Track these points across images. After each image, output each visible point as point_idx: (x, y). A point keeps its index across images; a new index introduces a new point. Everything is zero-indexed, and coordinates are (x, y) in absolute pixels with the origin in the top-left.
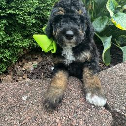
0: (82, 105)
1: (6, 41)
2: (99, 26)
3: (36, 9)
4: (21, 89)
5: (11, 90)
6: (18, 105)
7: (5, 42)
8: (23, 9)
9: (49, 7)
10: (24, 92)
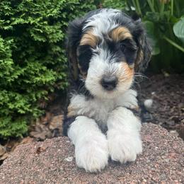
0: (174, 162)
1: (17, 77)
3: (62, 11)
4: (60, 148)
6: (62, 169)
7: (15, 79)
8: (40, 13)
9: (84, 5)
10: (67, 151)
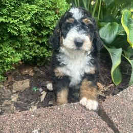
2: (108, 35)
4: (27, 121)
5: (16, 122)
10: (33, 125)
